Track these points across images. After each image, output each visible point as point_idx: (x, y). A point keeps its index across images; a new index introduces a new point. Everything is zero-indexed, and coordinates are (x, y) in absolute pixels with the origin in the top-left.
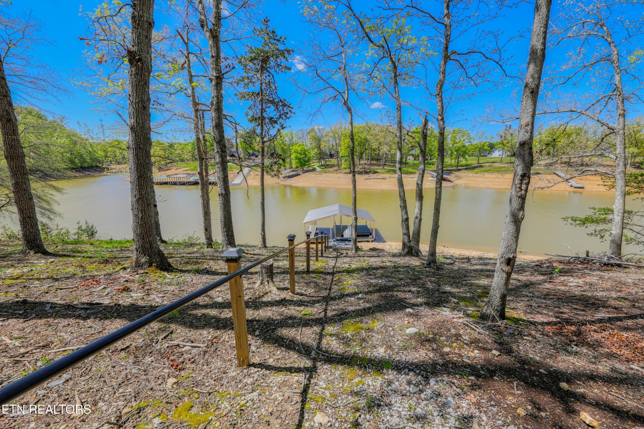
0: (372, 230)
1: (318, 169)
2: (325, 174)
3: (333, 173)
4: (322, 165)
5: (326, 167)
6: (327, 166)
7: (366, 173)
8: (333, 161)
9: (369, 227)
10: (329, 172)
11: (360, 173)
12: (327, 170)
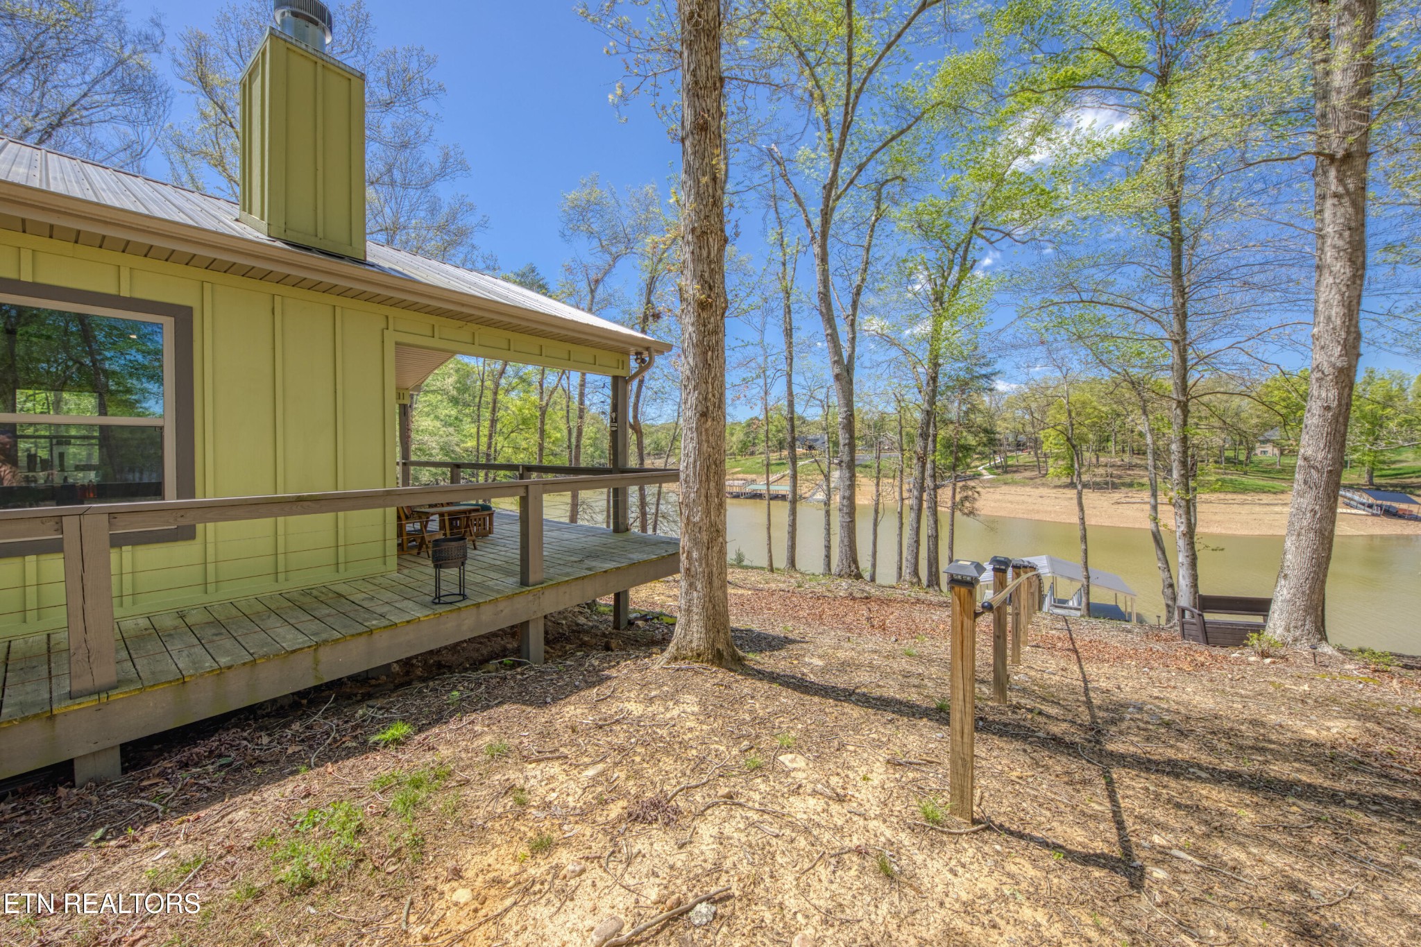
0: (1130, 614)
1: (987, 476)
2: (1005, 489)
3: (1024, 485)
4: (997, 467)
5: (1006, 472)
6: (1006, 469)
7: (1115, 487)
8: (1024, 457)
9: (1123, 609)
10: (1014, 483)
11: (1097, 486)
12: (1009, 476)
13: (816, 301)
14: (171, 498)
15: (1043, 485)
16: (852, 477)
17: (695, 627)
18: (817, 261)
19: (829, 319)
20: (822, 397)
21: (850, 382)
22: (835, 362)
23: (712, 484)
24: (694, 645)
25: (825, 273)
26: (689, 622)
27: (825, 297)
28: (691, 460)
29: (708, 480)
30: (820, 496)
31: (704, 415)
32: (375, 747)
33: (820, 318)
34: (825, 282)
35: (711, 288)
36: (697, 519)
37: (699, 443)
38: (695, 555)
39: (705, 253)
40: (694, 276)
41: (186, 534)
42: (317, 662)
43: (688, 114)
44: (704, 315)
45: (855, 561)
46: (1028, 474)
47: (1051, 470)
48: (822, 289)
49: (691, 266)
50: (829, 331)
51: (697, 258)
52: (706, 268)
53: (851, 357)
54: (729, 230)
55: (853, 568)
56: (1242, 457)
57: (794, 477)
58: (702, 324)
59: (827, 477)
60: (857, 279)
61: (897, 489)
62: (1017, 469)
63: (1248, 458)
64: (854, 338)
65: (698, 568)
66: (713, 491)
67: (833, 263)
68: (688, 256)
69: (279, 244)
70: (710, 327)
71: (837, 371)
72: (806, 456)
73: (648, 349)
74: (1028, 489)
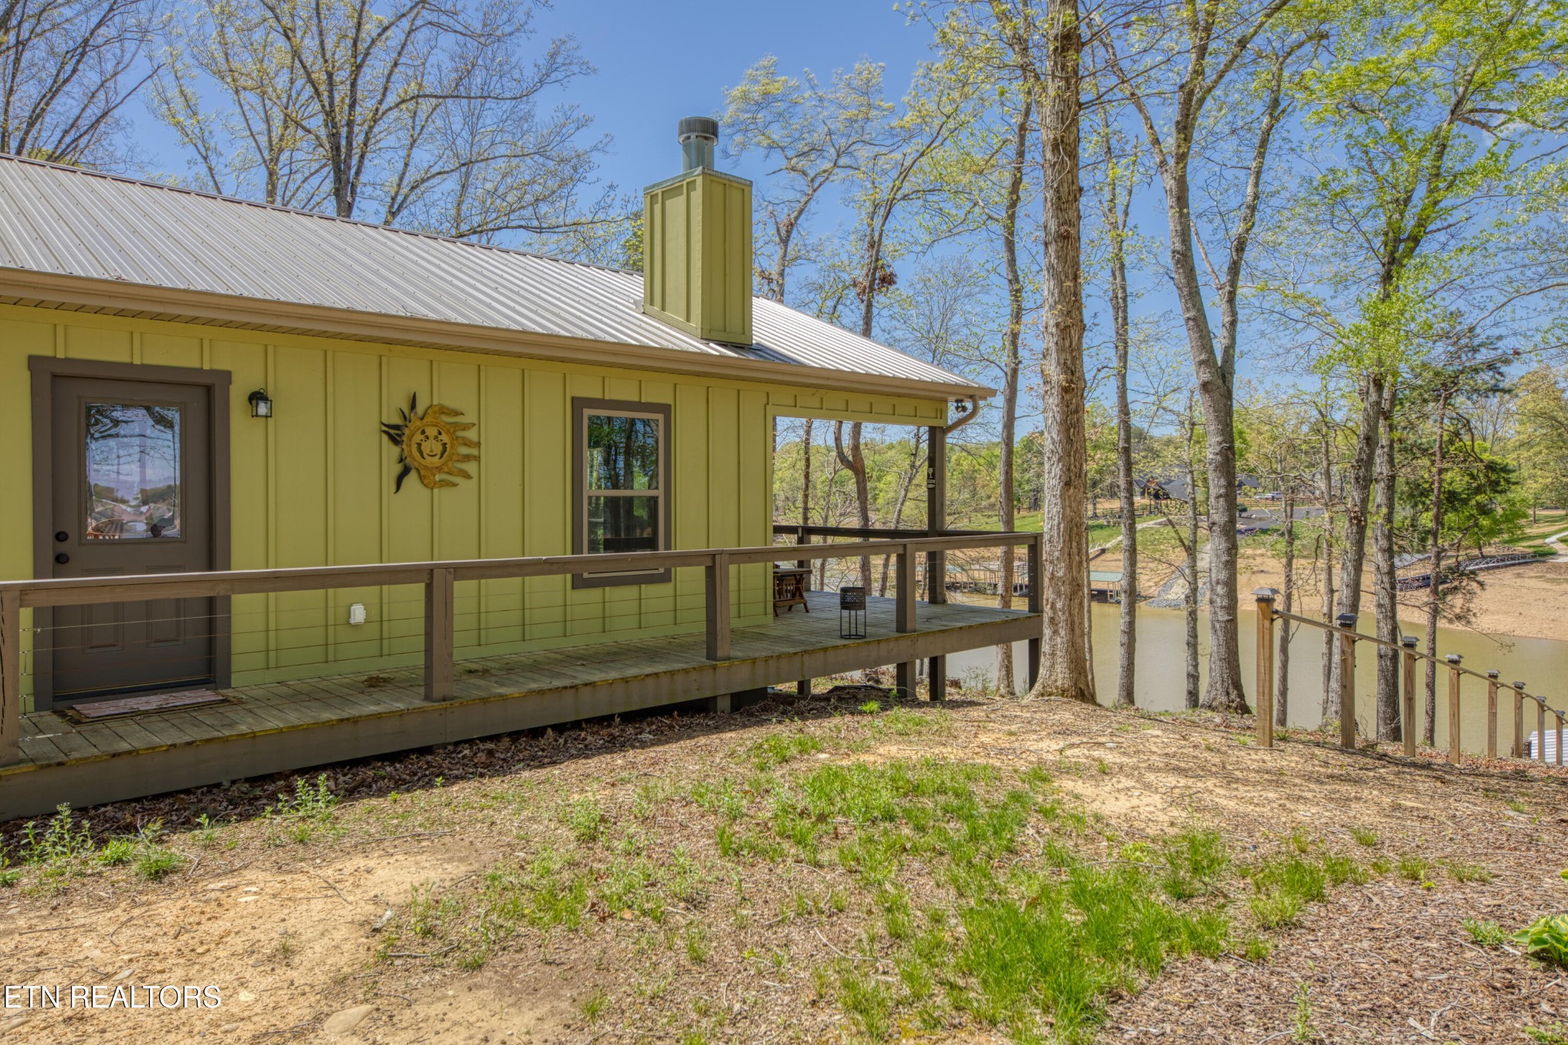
1: (1566, 555)
13: (1168, 261)
14: (661, 551)
16: (1232, 549)
17: (1059, 668)
18: (1170, 201)
19: (1192, 294)
20: (1180, 407)
21: (1228, 395)
22: (1201, 363)
23: (1074, 544)
24: (1059, 683)
25: (1183, 218)
26: (1053, 666)
27: (1184, 259)
28: (1056, 522)
29: (1071, 540)
30: (1179, 590)
31: (1068, 484)
32: (862, 713)
33: (1176, 292)
34: (1184, 235)
35: (1073, 373)
36: (1061, 574)
37: (1063, 508)
38: (1059, 605)
39: (1067, 344)
40: (1059, 363)
41: (665, 578)
42: (803, 664)
43: (1053, 226)
44: (1067, 397)
45: (1237, 685)
48: (1178, 246)
49: (1054, 355)
50: (1191, 314)
51: (1061, 349)
52: (1068, 356)
53: (1229, 350)
54: (1087, 320)
55: (1234, 695)
57: (1132, 551)
58: (1065, 404)
59: (1191, 550)
60: (1237, 228)
61: (1323, 576)
64: (1233, 323)
65: (1062, 617)
66: (1075, 550)
68: (1052, 345)
69: (714, 349)
70: (1073, 407)
71: (1206, 377)
72: (1151, 512)
73: (971, 397)
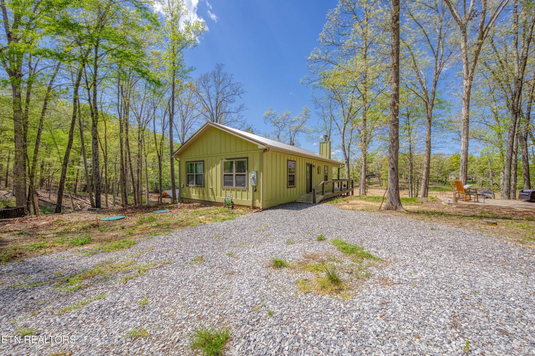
15: (381, 189)
18: (342, 138)
34: (344, 142)
46: (376, 185)
47: (384, 184)
50: (344, 153)
53: (349, 157)
56: (444, 180)
62: (373, 184)
63: (446, 180)
67: (345, 138)
74: (376, 190)
